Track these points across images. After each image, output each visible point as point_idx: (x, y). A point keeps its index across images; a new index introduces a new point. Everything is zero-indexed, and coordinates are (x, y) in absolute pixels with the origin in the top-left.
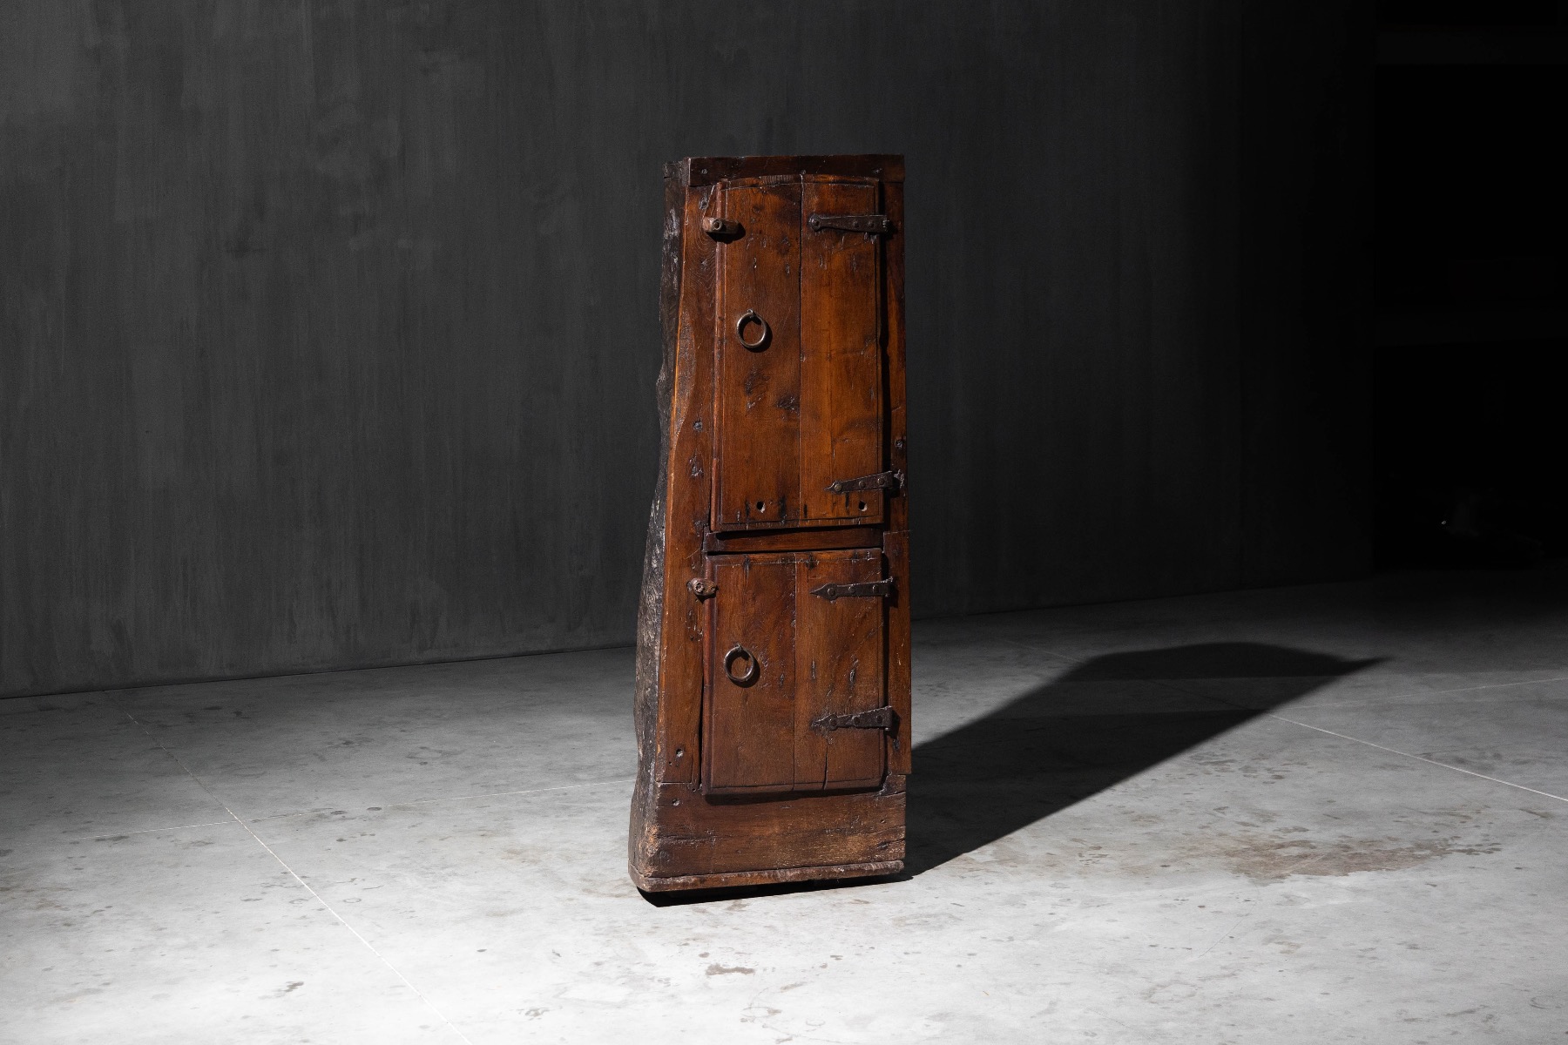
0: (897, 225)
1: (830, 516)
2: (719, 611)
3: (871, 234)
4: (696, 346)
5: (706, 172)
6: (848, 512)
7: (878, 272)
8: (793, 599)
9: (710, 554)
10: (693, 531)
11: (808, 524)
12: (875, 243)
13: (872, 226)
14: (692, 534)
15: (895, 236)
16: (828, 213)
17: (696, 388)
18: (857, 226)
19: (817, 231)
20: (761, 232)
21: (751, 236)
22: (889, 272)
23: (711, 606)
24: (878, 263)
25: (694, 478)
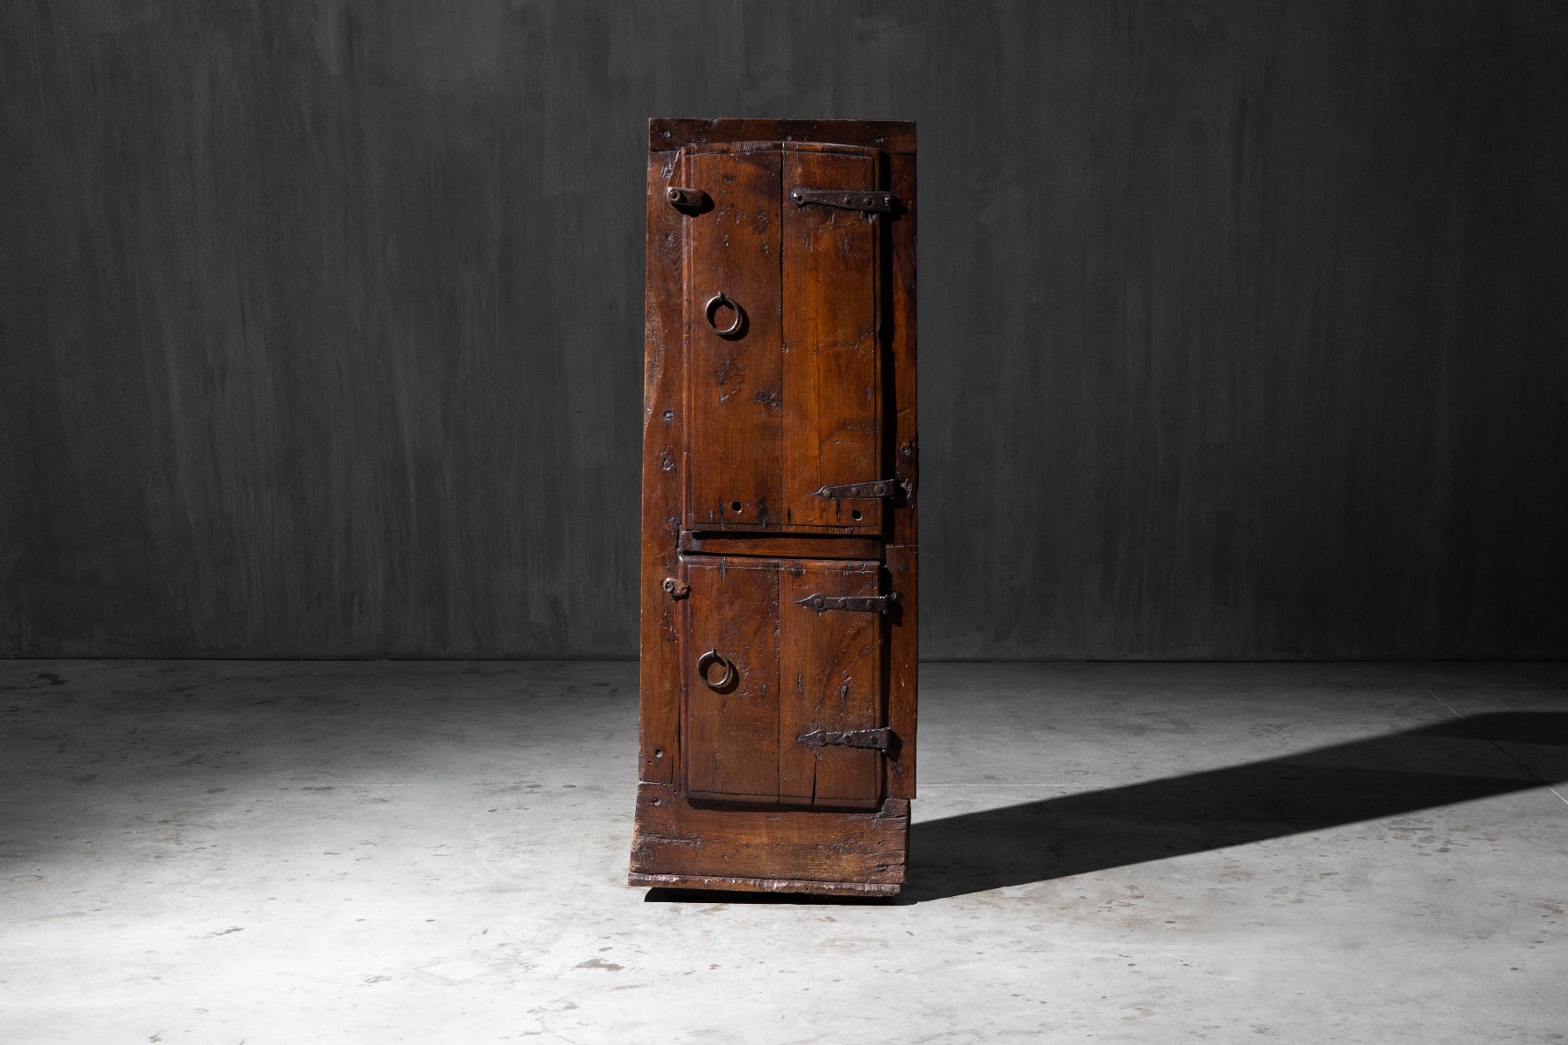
0: (907, 204)
1: (817, 522)
2: (692, 613)
3: (867, 213)
4: (664, 330)
5: (669, 135)
6: (839, 520)
7: (878, 256)
8: (775, 609)
9: (686, 553)
10: (666, 527)
11: (792, 529)
12: (873, 223)
13: (870, 203)
14: (665, 530)
15: (903, 216)
16: (813, 186)
17: (665, 375)
18: (849, 202)
19: (801, 206)
20: (732, 205)
21: (721, 211)
22: (895, 258)
23: (685, 607)
24: (878, 247)
25: (666, 472)
